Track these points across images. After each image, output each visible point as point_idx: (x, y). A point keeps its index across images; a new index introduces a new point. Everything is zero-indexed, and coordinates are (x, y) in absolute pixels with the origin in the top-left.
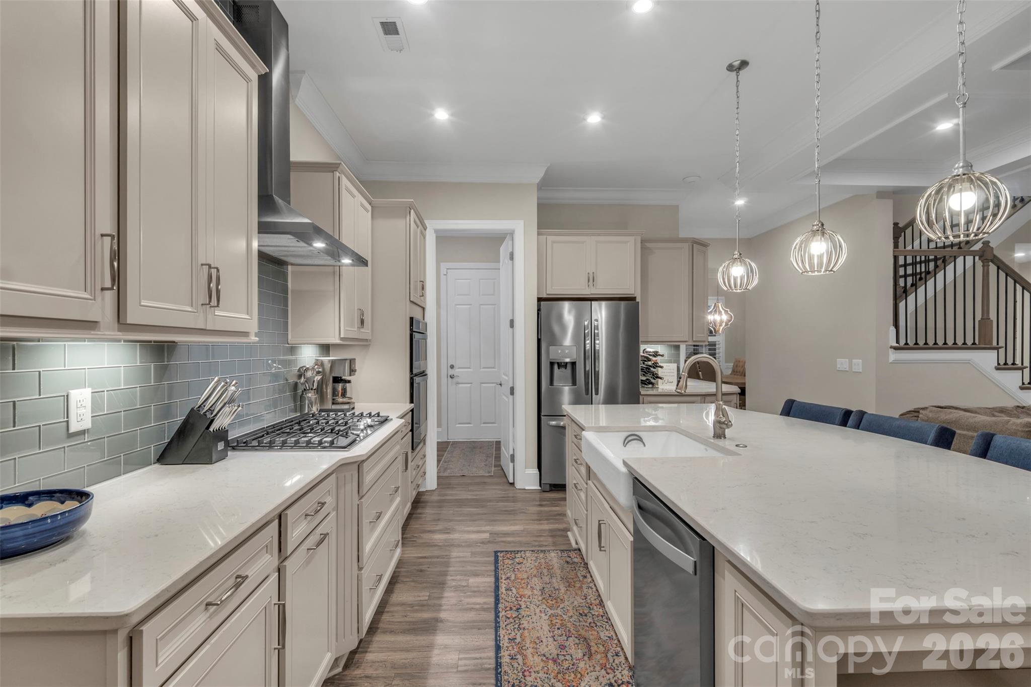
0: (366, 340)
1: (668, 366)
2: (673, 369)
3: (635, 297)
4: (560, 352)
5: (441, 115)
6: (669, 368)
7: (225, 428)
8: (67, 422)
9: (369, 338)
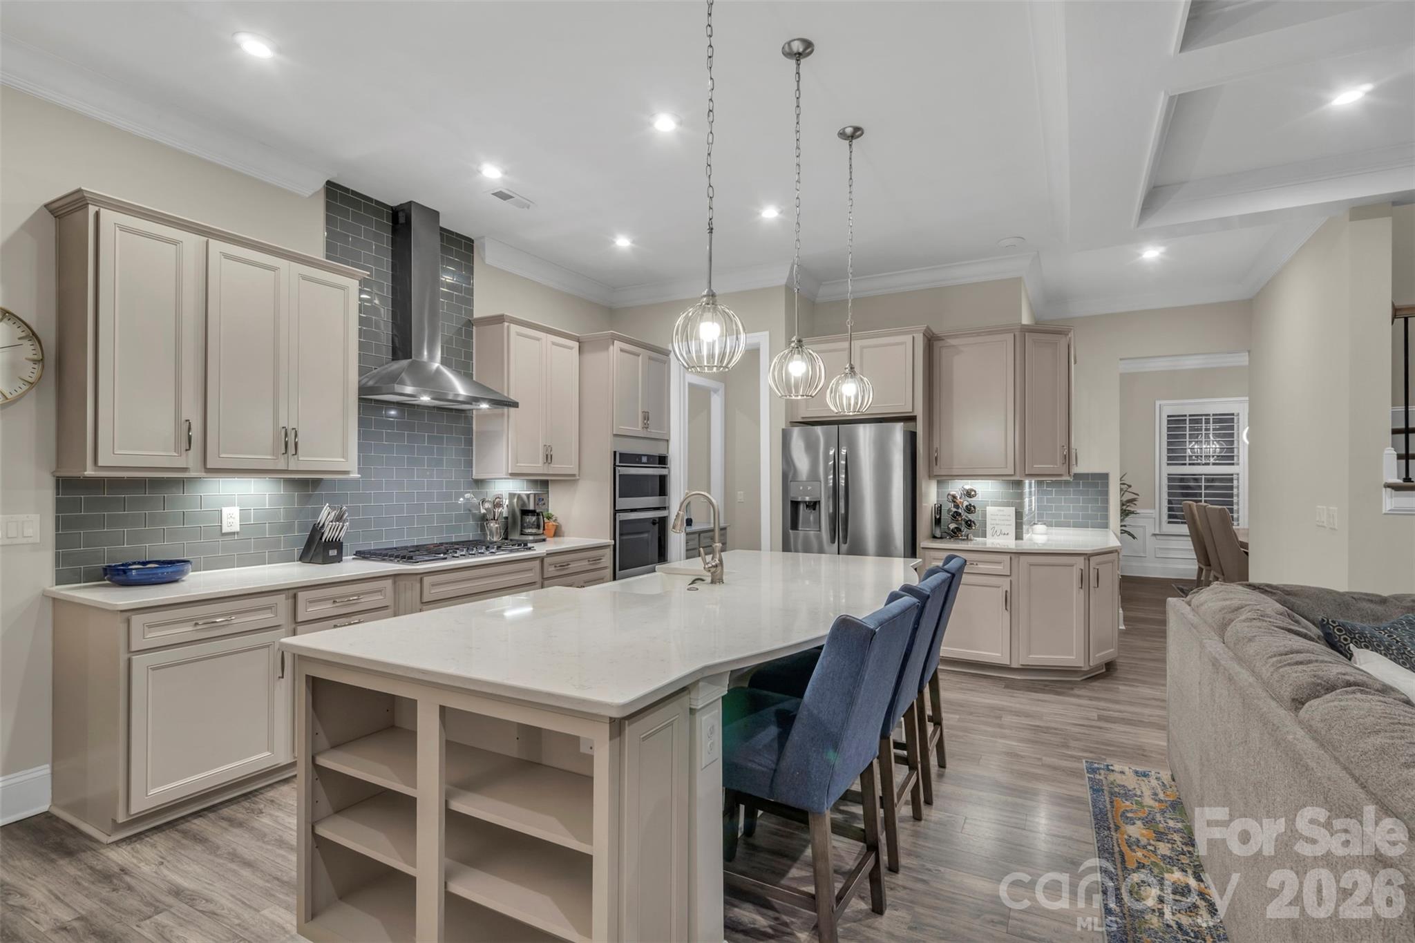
0: (574, 475)
1: (1003, 511)
2: (1009, 516)
3: (916, 416)
4: (801, 488)
5: (623, 242)
6: (1001, 513)
7: (339, 540)
8: (221, 526)
9: (576, 472)
